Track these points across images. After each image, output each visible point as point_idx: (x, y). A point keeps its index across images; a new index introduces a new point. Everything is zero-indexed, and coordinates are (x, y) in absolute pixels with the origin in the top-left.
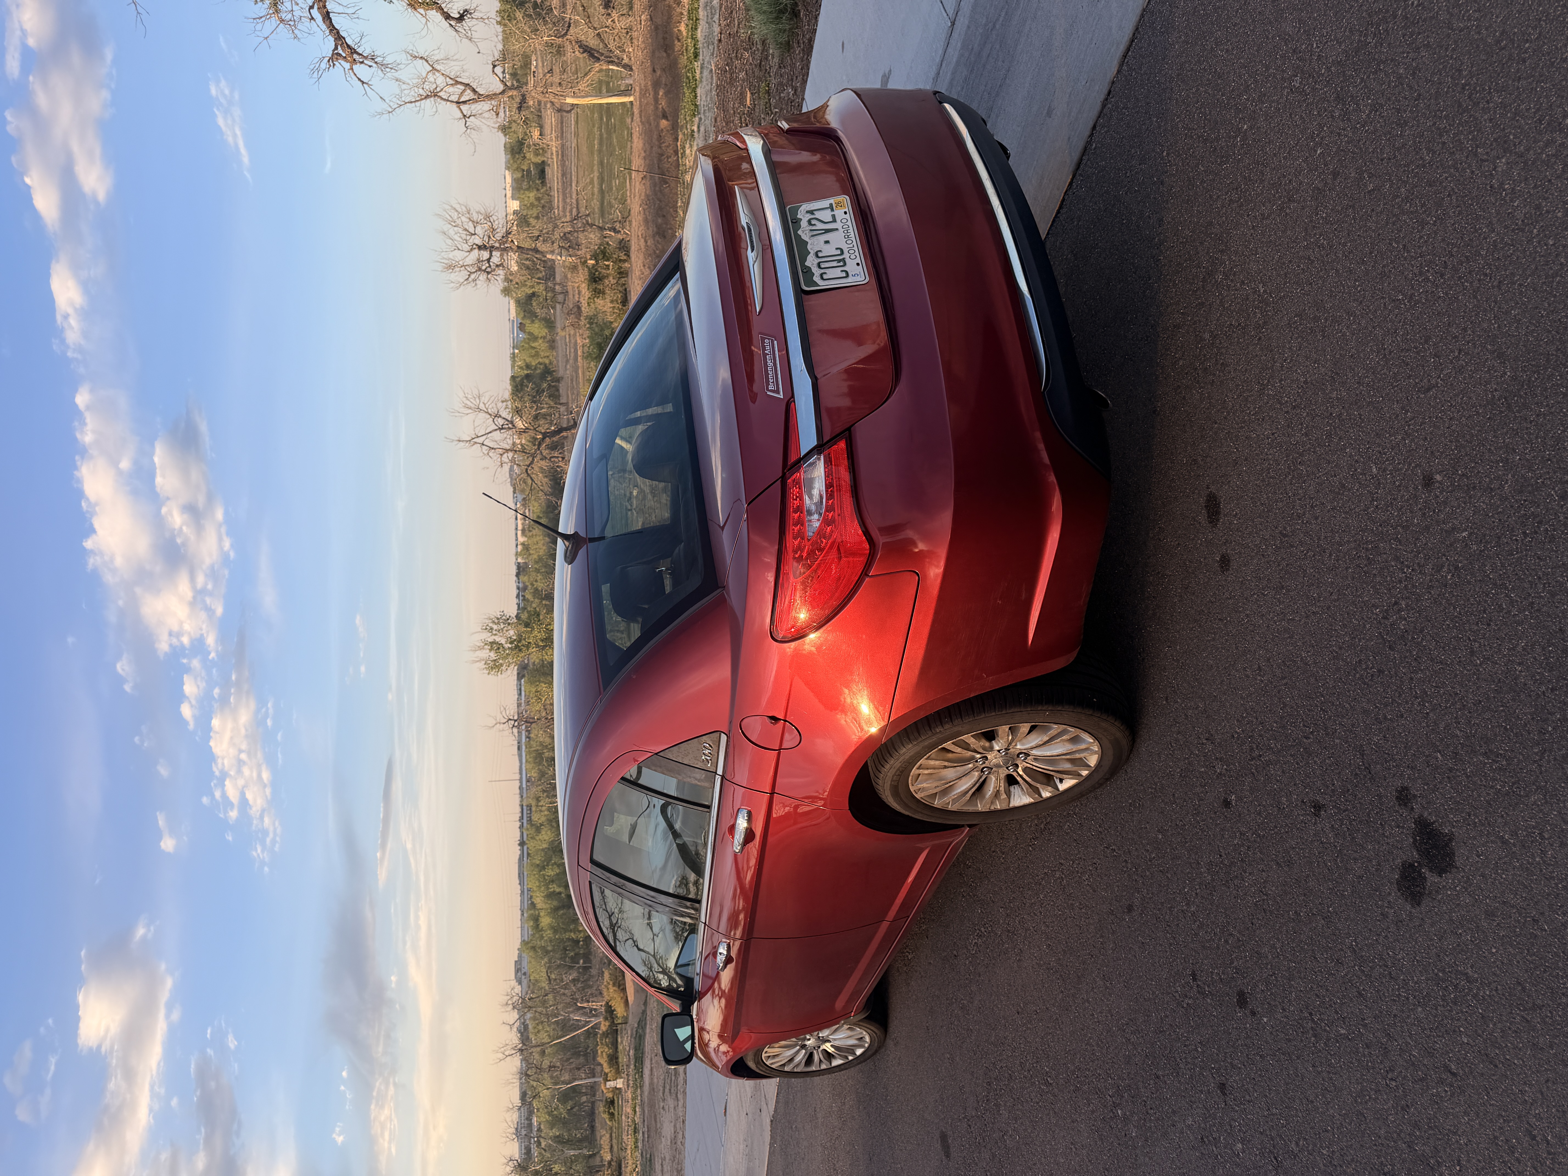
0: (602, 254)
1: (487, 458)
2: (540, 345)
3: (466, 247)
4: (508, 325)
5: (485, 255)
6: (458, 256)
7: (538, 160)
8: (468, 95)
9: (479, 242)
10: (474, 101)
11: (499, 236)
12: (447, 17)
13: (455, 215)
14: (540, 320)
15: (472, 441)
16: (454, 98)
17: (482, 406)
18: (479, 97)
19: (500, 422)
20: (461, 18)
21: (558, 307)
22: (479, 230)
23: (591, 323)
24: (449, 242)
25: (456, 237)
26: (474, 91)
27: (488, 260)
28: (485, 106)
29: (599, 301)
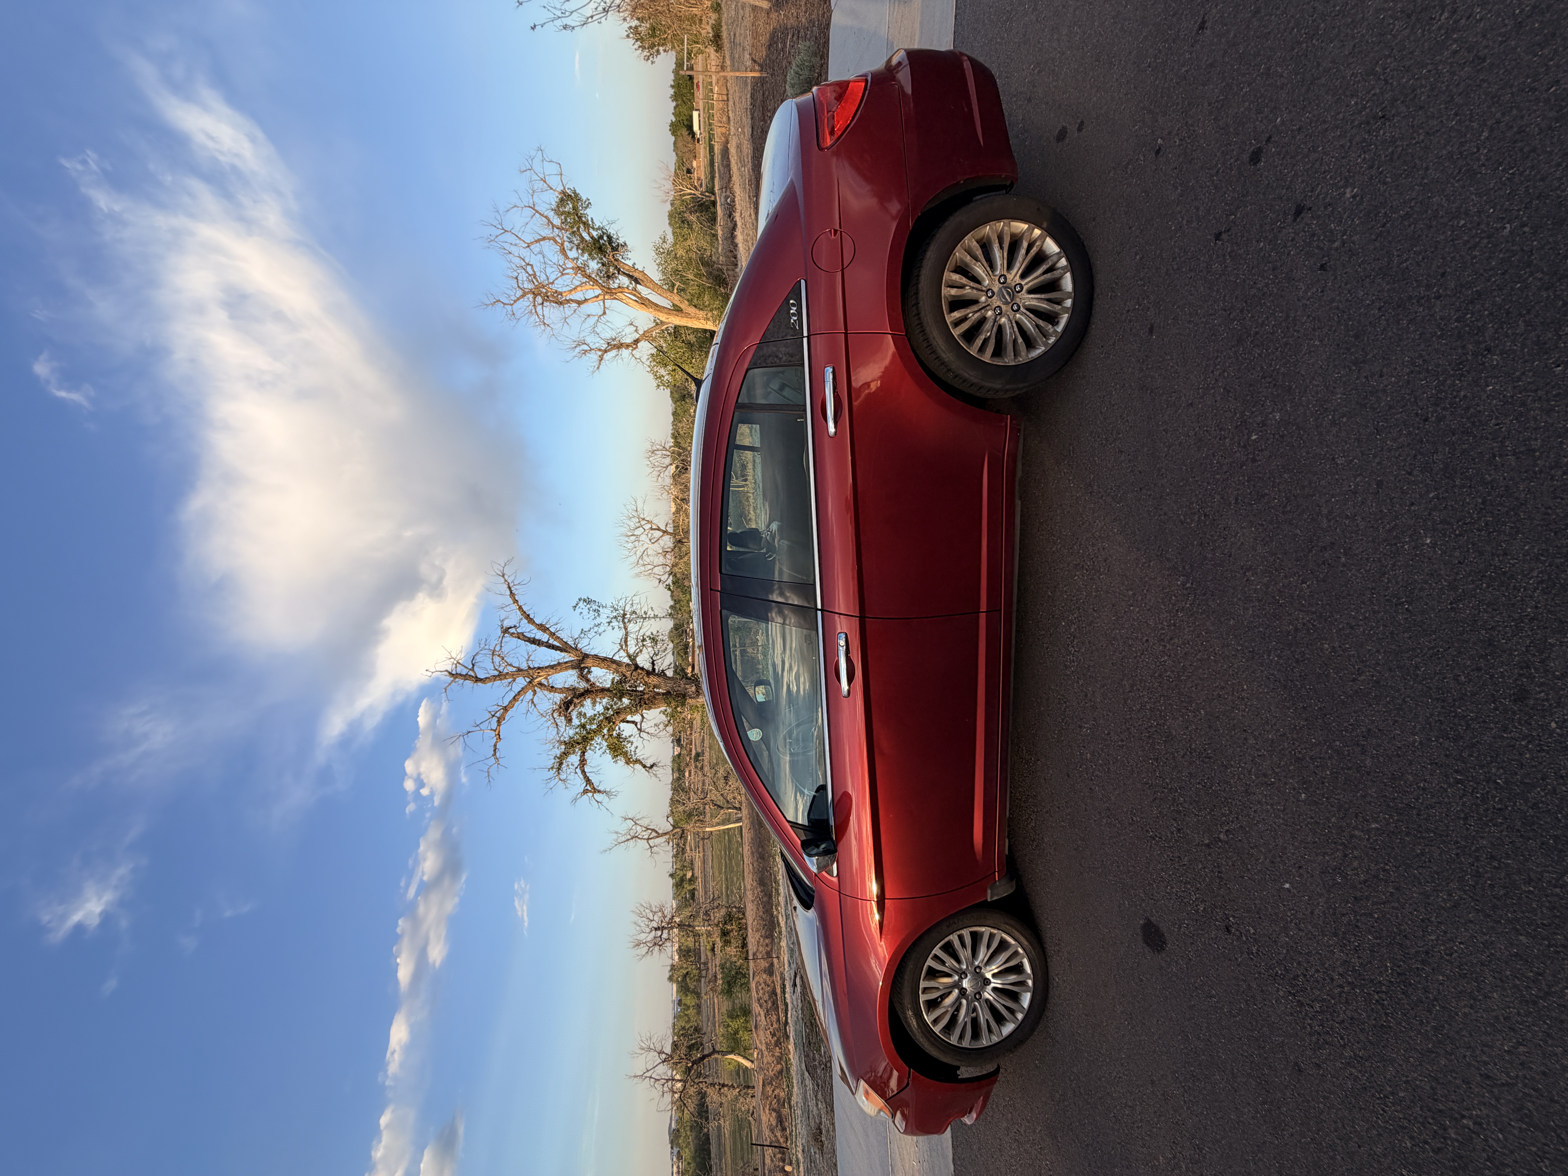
0: (729, 918)
1: (654, 1089)
2: (691, 1012)
3: (648, 930)
4: (671, 1006)
5: (659, 933)
6: (643, 937)
7: (691, 887)
8: (654, 834)
9: (655, 925)
10: (657, 837)
11: (667, 919)
12: (645, 766)
13: (642, 910)
14: (691, 993)
15: (642, 1077)
16: (646, 837)
17: (652, 1046)
18: (659, 835)
19: (664, 1056)
20: (652, 767)
21: (703, 980)
22: (656, 918)
23: (723, 969)
24: (638, 928)
25: (642, 925)
26: (656, 832)
27: (660, 937)
28: (662, 840)
29: (728, 949)
